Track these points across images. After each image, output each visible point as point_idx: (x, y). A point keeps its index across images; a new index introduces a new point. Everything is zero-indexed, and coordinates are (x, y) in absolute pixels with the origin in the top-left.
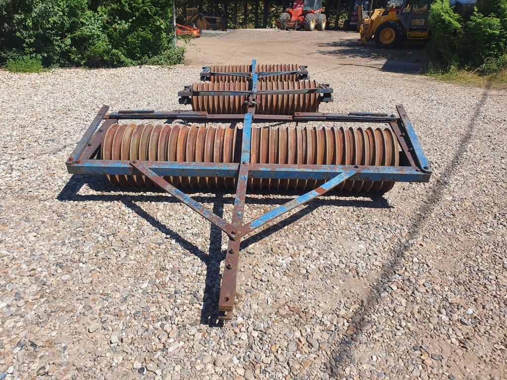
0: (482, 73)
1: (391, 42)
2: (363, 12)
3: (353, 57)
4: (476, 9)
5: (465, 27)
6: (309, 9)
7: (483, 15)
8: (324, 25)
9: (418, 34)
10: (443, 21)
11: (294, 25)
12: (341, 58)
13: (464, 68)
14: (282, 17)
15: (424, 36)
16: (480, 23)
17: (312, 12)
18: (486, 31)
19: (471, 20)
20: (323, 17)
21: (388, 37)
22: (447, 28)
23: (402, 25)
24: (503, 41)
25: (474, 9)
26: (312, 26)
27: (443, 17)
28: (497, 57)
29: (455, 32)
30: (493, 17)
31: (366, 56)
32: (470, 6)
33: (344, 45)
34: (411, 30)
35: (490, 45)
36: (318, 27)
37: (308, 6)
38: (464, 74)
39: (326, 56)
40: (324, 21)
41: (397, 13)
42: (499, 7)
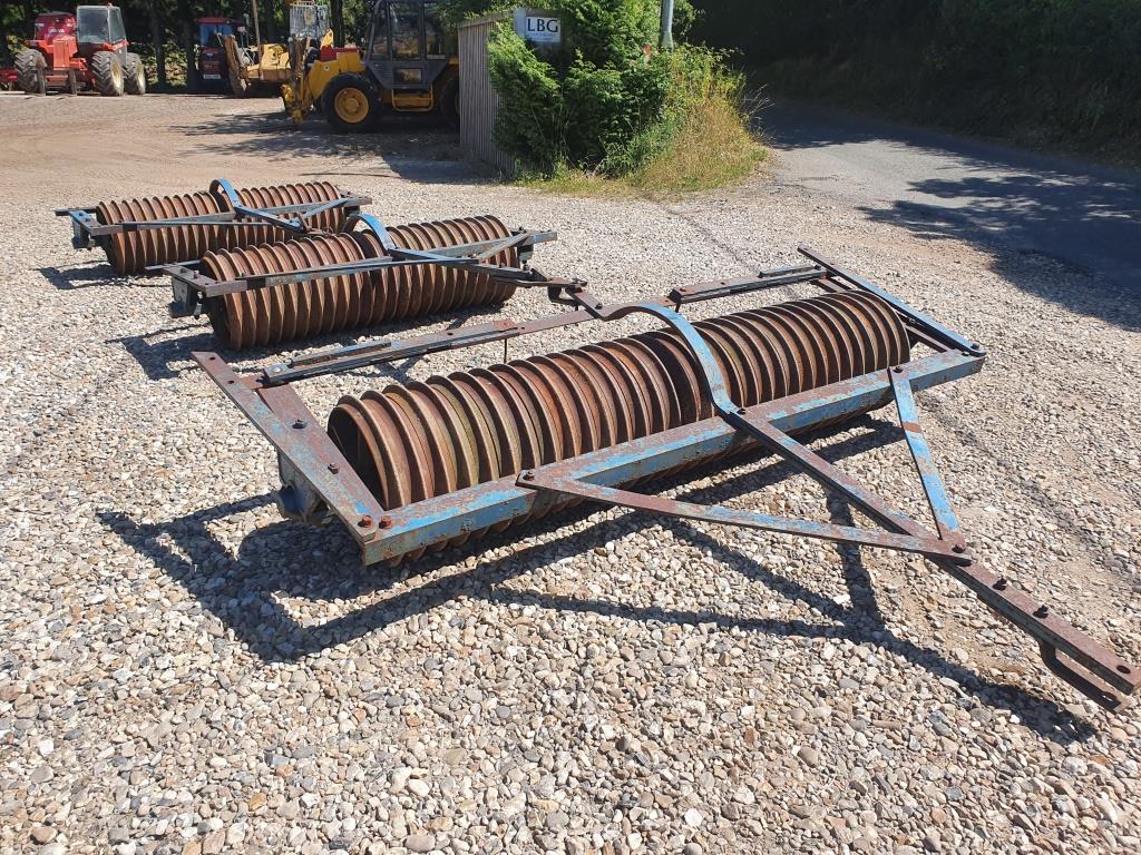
0: (611, 174)
1: (362, 118)
2: (239, 50)
3: (301, 155)
4: (579, 54)
5: (564, 88)
6: (95, 40)
7: (594, 66)
8: (141, 82)
9: (413, 100)
10: (523, 76)
11: (68, 81)
12: (277, 160)
13: (578, 167)
14: (25, 61)
15: (425, 104)
16: (589, 82)
17: (106, 49)
18: (601, 96)
19: (572, 75)
20: (134, 60)
21: (354, 107)
22: (532, 89)
23: (377, 82)
24: (628, 113)
25: (575, 53)
26: (118, 83)
27: (523, 70)
28: (624, 142)
29: (547, 100)
30: (611, 68)
31: (329, 151)
32: (550, 48)
33: (243, 130)
34: (397, 92)
35: (610, 121)
36: (131, 87)
37: (87, 33)
38: (578, 177)
39: (234, 157)
40: (139, 70)
41: (362, 55)
42: (610, 50)
